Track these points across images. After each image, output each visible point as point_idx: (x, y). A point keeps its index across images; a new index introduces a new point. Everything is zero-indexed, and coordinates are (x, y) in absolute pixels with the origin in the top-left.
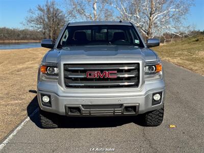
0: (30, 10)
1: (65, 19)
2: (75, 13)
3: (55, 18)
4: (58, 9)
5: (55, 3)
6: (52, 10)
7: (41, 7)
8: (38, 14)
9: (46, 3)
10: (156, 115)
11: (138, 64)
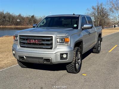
0: (88, 9)
1: (108, 13)
2: (113, 9)
3: (101, 13)
4: (104, 8)
5: (103, 4)
6: (100, 8)
7: (94, 7)
8: (92, 11)
9: (97, 4)
10: (71, 67)
11: (52, 37)
